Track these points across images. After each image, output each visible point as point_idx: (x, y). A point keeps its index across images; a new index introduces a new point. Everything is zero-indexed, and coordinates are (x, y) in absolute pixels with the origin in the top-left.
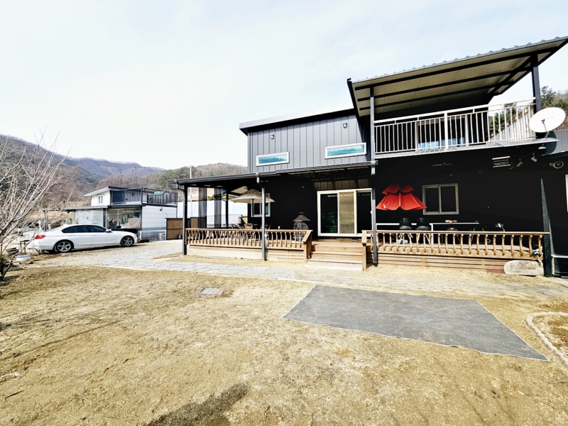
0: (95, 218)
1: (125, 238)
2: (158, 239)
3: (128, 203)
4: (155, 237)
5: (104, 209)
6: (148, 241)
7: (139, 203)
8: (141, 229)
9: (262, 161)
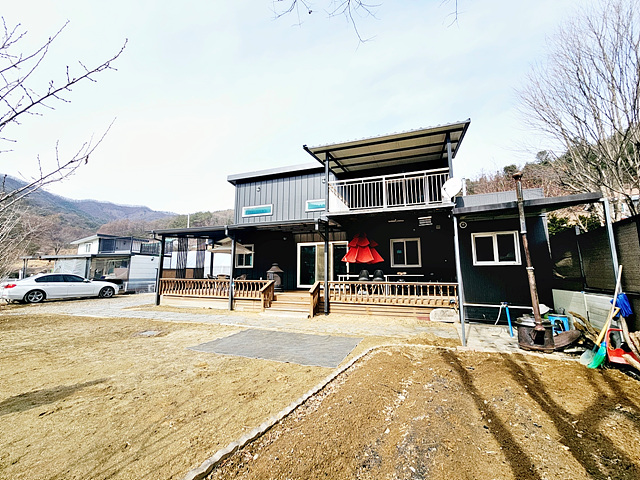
0: (78, 267)
1: (105, 288)
2: (147, 291)
3: (116, 252)
4: (143, 289)
5: (88, 258)
6: (133, 293)
7: (128, 252)
8: (127, 280)
9: (248, 212)
